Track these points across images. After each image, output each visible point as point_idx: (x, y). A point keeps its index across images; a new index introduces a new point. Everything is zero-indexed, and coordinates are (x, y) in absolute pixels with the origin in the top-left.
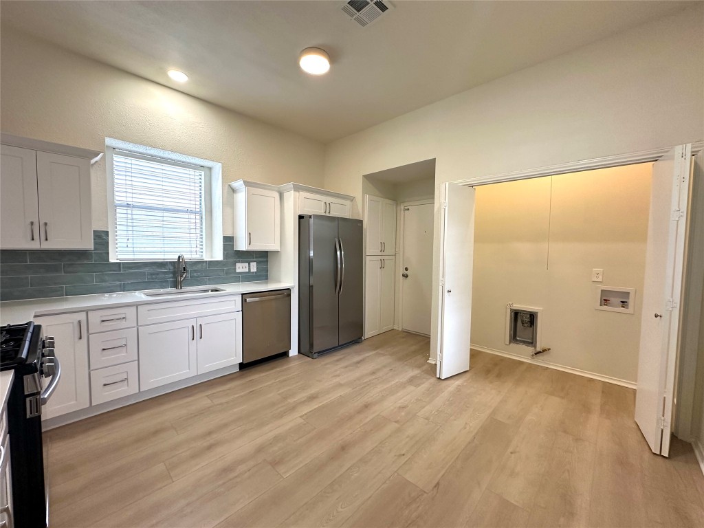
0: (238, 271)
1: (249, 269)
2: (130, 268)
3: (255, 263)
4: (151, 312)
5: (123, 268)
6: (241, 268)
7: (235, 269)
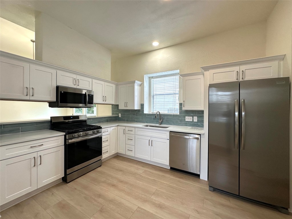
0: (186, 120)
1: (193, 120)
2: (148, 116)
3: (196, 117)
4: (138, 131)
5: (147, 115)
6: (188, 119)
7: (185, 119)
